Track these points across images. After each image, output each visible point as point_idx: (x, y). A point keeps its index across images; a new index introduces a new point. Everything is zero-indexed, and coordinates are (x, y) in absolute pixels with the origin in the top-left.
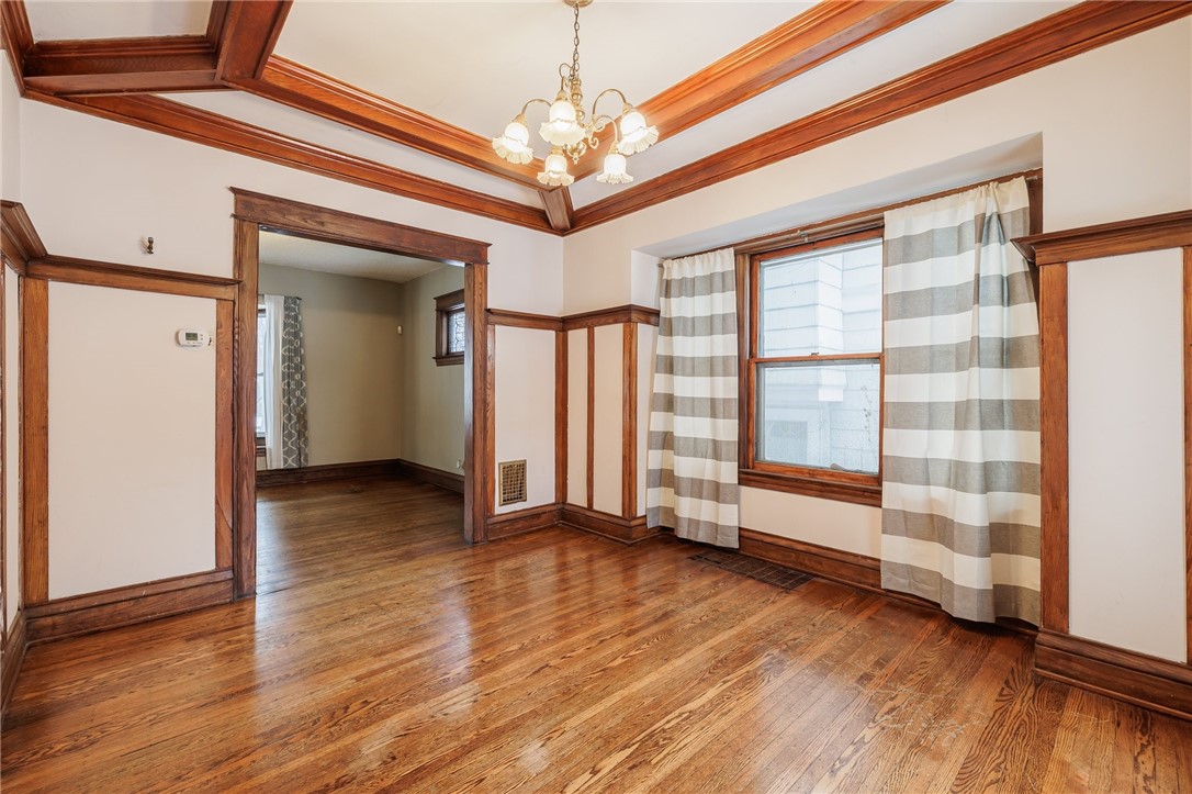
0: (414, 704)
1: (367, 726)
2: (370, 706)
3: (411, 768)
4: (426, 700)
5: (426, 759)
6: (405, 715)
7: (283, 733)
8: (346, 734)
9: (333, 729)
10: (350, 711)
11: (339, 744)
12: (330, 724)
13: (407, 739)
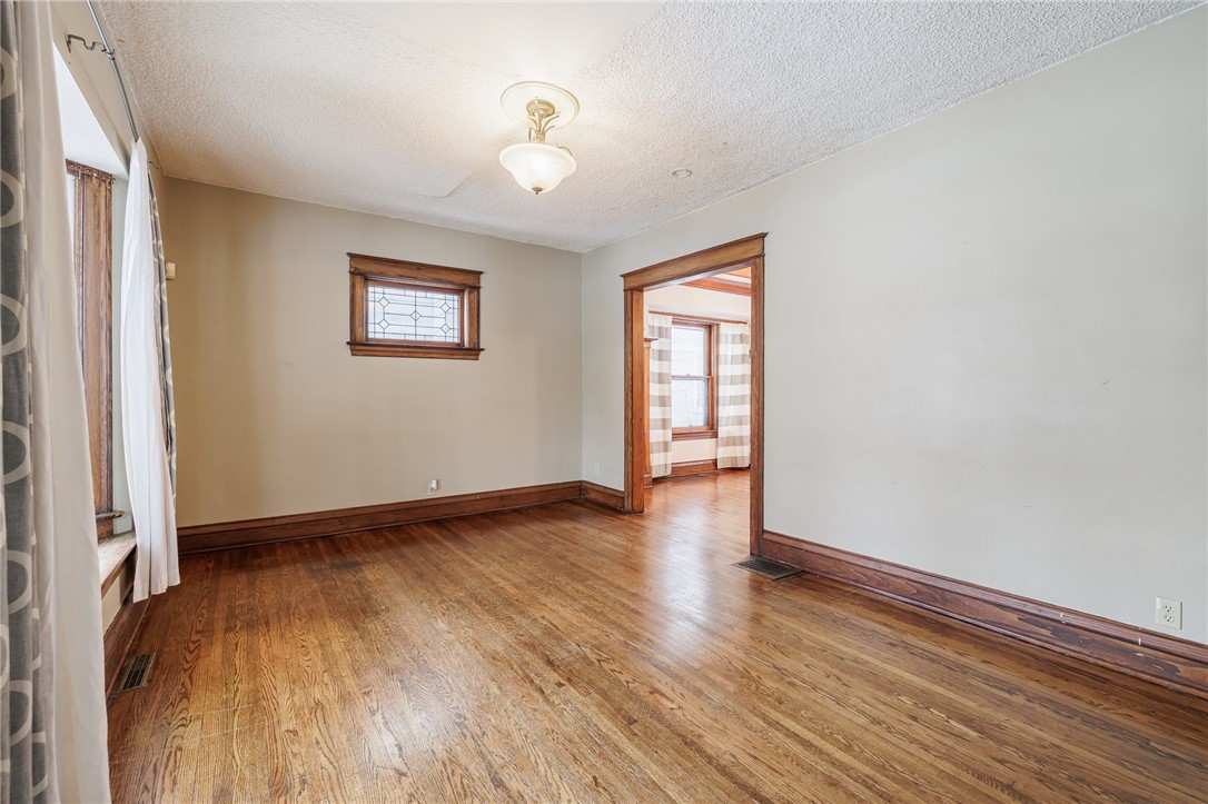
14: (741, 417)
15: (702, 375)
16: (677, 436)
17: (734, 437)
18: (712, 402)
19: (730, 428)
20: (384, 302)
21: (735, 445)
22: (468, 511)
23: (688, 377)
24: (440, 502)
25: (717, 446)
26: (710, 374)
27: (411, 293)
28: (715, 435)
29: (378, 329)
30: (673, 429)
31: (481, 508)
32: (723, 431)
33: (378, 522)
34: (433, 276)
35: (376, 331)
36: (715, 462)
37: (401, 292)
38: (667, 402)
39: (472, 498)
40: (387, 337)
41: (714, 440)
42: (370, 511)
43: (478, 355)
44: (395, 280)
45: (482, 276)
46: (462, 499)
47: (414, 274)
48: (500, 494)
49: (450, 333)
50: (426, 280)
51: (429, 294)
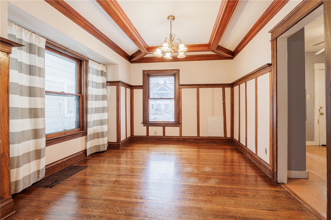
0: (200, 186)
1: (212, 187)
2: (210, 191)
3: (208, 176)
4: (197, 186)
5: (205, 176)
6: (203, 185)
7: (232, 195)
8: (217, 187)
9: (220, 190)
10: (215, 192)
11: (219, 186)
12: (220, 191)
13: (206, 180)
14: (102, 120)
15: (74, 92)
16: (52, 140)
17: (98, 133)
18: (82, 111)
19: (95, 128)
21: (98, 138)
23: (62, 94)
25: (86, 140)
26: (80, 93)
28: (85, 134)
30: (47, 136)
32: (90, 130)
36: (85, 151)
38: (40, 114)
41: (84, 137)
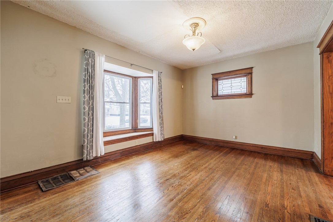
20: (222, 84)
22: (247, 148)
24: (237, 143)
27: (230, 80)
29: (221, 92)
31: (252, 149)
33: (218, 144)
34: (234, 73)
35: (220, 93)
37: (227, 80)
39: (249, 145)
40: (223, 94)
42: (217, 140)
43: (251, 96)
44: (224, 78)
45: (253, 69)
46: (245, 144)
47: (229, 74)
48: (261, 146)
49: (243, 90)
50: (232, 75)
51: (236, 79)
